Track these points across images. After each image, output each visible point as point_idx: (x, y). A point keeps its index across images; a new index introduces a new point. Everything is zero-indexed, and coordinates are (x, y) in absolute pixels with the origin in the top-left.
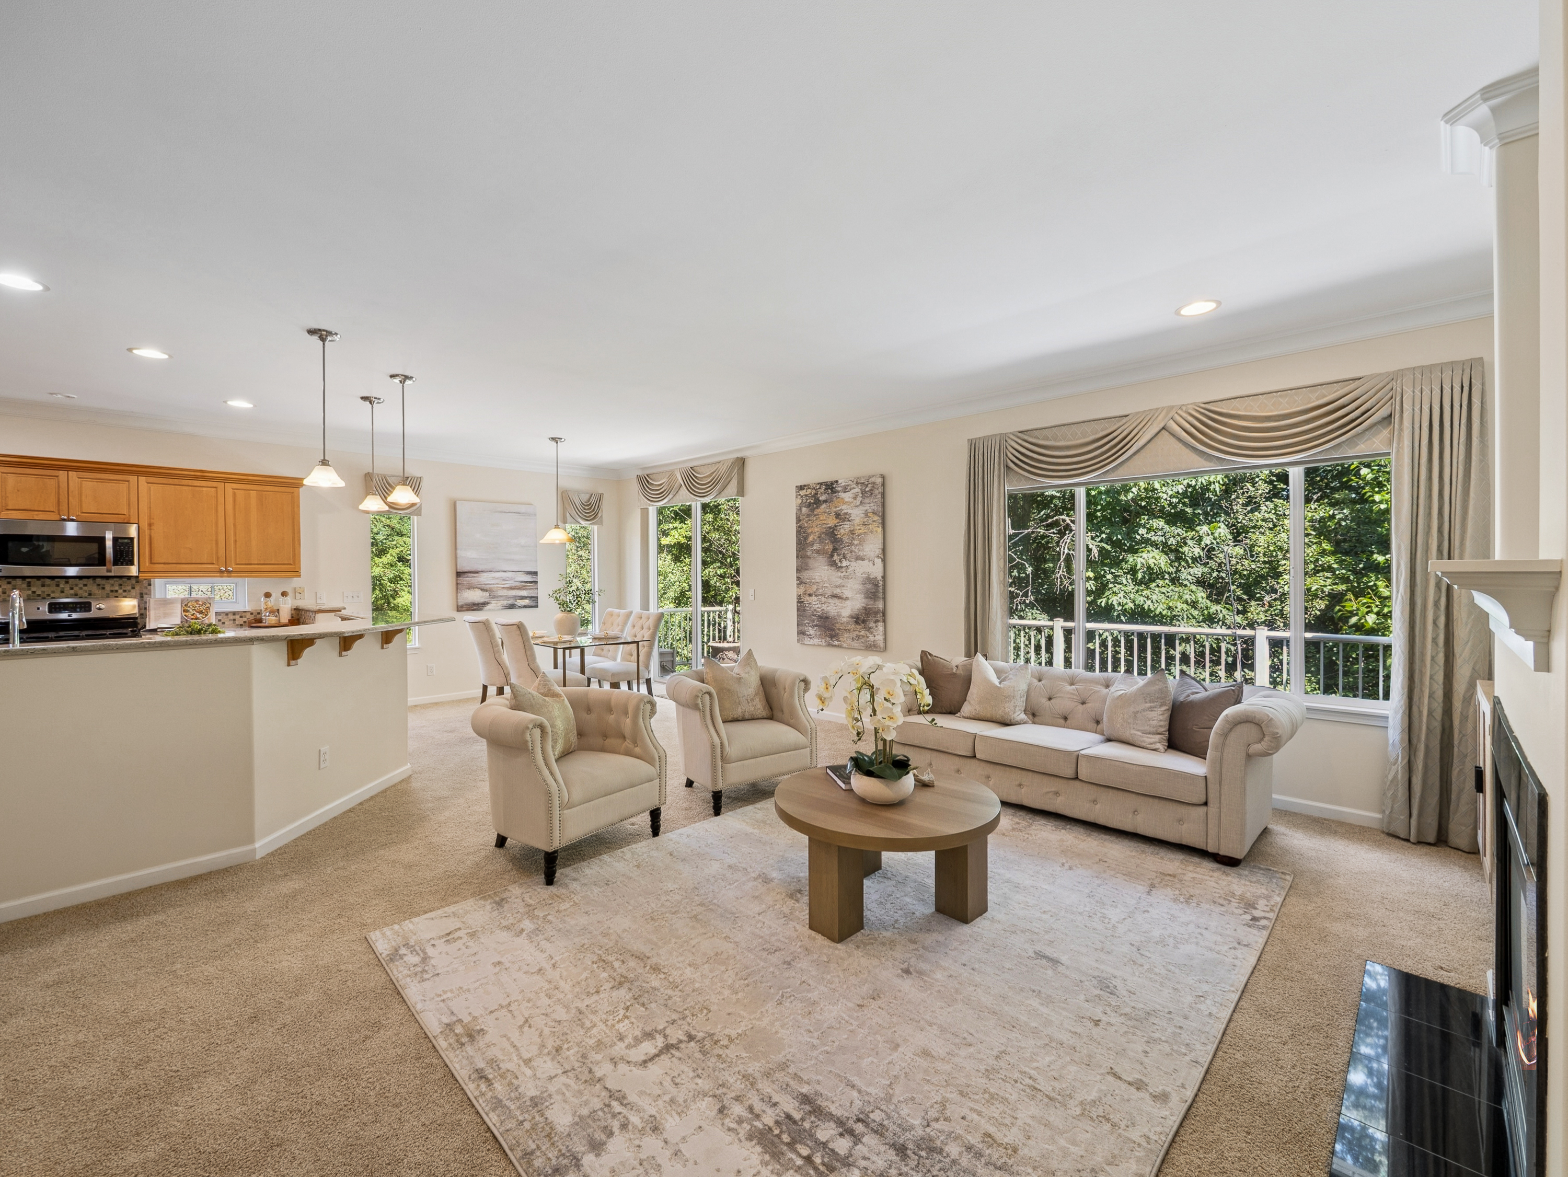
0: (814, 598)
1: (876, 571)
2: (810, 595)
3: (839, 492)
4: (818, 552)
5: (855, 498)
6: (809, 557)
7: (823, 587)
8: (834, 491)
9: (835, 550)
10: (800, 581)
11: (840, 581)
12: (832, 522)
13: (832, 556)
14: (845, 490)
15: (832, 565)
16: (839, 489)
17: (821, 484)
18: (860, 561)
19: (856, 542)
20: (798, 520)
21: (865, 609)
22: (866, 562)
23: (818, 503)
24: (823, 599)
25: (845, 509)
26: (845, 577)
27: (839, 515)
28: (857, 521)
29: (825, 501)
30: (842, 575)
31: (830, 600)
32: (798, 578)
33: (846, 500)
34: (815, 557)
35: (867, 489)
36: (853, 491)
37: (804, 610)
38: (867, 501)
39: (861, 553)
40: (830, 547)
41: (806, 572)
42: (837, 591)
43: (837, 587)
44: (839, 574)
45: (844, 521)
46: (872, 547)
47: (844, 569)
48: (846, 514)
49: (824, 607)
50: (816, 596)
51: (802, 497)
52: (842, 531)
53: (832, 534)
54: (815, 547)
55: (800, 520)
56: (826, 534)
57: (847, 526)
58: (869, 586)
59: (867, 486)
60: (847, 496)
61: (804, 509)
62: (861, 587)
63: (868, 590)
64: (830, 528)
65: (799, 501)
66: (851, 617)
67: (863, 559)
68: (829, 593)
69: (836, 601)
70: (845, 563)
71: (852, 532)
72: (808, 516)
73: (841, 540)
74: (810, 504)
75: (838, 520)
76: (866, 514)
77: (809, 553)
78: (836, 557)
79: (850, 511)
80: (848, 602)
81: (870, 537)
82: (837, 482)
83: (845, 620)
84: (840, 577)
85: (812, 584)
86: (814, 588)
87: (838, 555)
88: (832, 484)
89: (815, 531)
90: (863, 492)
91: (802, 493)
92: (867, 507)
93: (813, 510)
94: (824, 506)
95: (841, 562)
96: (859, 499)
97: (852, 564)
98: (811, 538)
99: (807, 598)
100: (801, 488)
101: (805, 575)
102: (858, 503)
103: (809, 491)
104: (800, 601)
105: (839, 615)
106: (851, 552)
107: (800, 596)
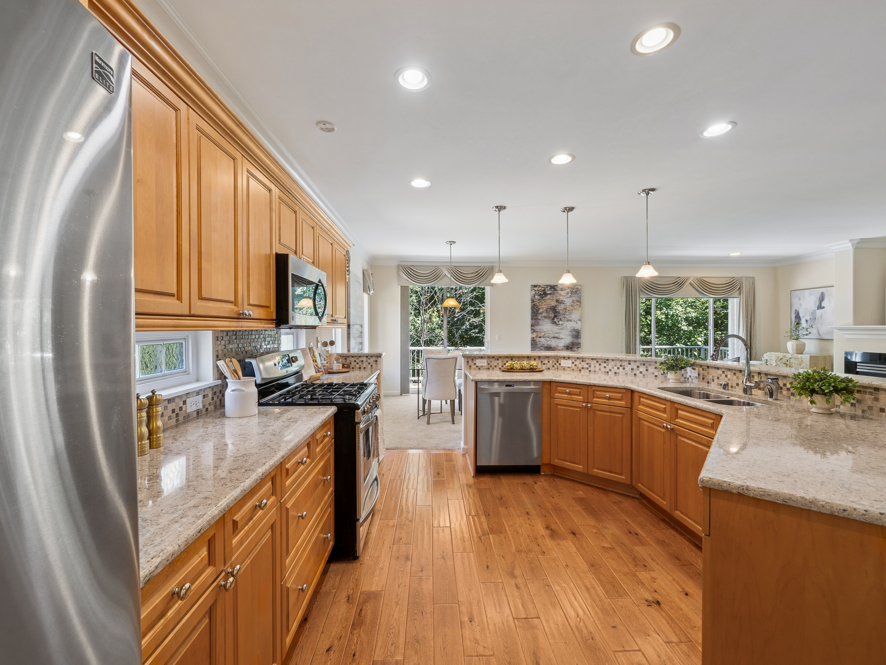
0: (542, 339)
1: (578, 326)
2: (540, 337)
3: (558, 290)
4: (545, 317)
5: (567, 294)
6: (540, 320)
7: (548, 333)
8: (555, 290)
9: (555, 316)
10: (533, 331)
11: (558, 331)
12: (554, 304)
13: (553, 319)
14: (562, 290)
15: (553, 323)
16: (558, 289)
17: (548, 286)
18: (569, 322)
19: (567, 314)
20: (533, 301)
21: (572, 343)
22: (573, 322)
23: (545, 294)
24: (548, 339)
25: (562, 298)
26: (561, 329)
27: (558, 301)
28: (568, 304)
29: (550, 294)
30: (559, 328)
31: (552, 339)
32: (532, 329)
33: (563, 294)
34: (543, 320)
35: (574, 291)
36: (566, 291)
37: (536, 345)
38: (574, 296)
39: (570, 318)
40: (552, 315)
41: (538, 326)
42: (557, 335)
43: (556, 333)
44: (558, 327)
45: (561, 304)
46: (575, 316)
47: (560, 325)
48: (562, 300)
49: (549, 343)
50: (544, 337)
51: (535, 290)
52: (560, 308)
53: (554, 309)
54: (543, 315)
55: (534, 302)
56: (550, 309)
57: (562, 306)
58: (574, 333)
59: (574, 289)
60: (563, 293)
61: (537, 297)
62: (570, 333)
63: (573, 335)
64: (553, 306)
65: (533, 292)
66: (565, 346)
67: (571, 321)
68: (552, 336)
69: (556, 339)
70: (561, 323)
71: (565, 309)
72: (539, 300)
73: (559, 312)
74: (540, 295)
75: (557, 303)
76: (573, 302)
77: (539, 318)
78: (555, 320)
79: (564, 300)
80: (562, 340)
81: (575, 311)
82: (557, 286)
83: (561, 348)
84: (558, 329)
85: (541, 332)
86: (543, 334)
87: (557, 319)
88: (554, 286)
89: (543, 307)
90: (572, 292)
91: (535, 289)
92: (574, 298)
93: (543, 297)
94: (549, 296)
95: (558, 322)
96: (570, 295)
97: (565, 323)
98: (541, 311)
99: (539, 339)
100: (535, 286)
101: (537, 328)
102: (569, 296)
103: (540, 288)
104: (533, 340)
105: (557, 346)
106: (564, 318)
107: (534, 338)
